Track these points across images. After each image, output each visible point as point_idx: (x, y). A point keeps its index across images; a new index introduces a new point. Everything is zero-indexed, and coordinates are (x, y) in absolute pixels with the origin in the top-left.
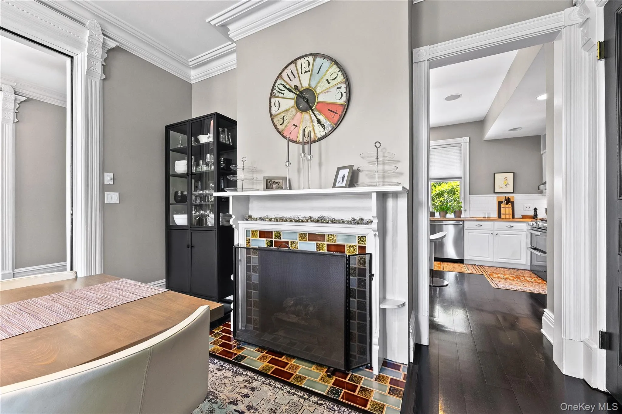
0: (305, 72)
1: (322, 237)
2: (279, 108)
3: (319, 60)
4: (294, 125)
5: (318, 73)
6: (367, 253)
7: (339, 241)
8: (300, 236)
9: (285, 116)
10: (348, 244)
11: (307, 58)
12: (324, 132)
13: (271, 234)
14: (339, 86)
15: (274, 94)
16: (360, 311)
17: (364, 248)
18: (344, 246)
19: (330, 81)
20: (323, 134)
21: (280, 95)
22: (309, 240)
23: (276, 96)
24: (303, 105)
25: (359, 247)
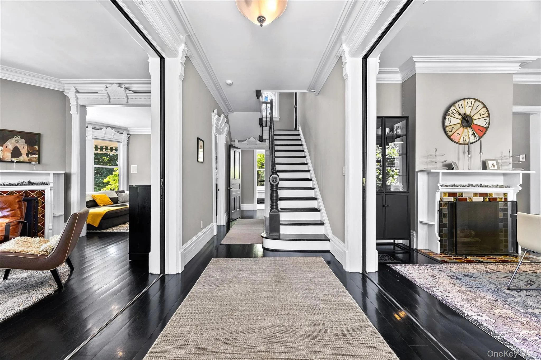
0: (469, 107)
1: (486, 194)
2: (450, 122)
3: (477, 103)
4: (458, 133)
5: (476, 109)
6: (508, 201)
7: (494, 196)
8: (474, 195)
9: (453, 128)
10: (499, 197)
11: (471, 100)
12: (475, 140)
13: (456, 194)
14: (485, 118)
15: (449, 114)
16: (504, 228)
17: (507, 198)
18: (497, 198)
19: (481, 115)
20: (474, 141)
21: (452, 115)
22: (479, 196)
23: (450, 115)
24: (465, 124)
25: (504, 198)
